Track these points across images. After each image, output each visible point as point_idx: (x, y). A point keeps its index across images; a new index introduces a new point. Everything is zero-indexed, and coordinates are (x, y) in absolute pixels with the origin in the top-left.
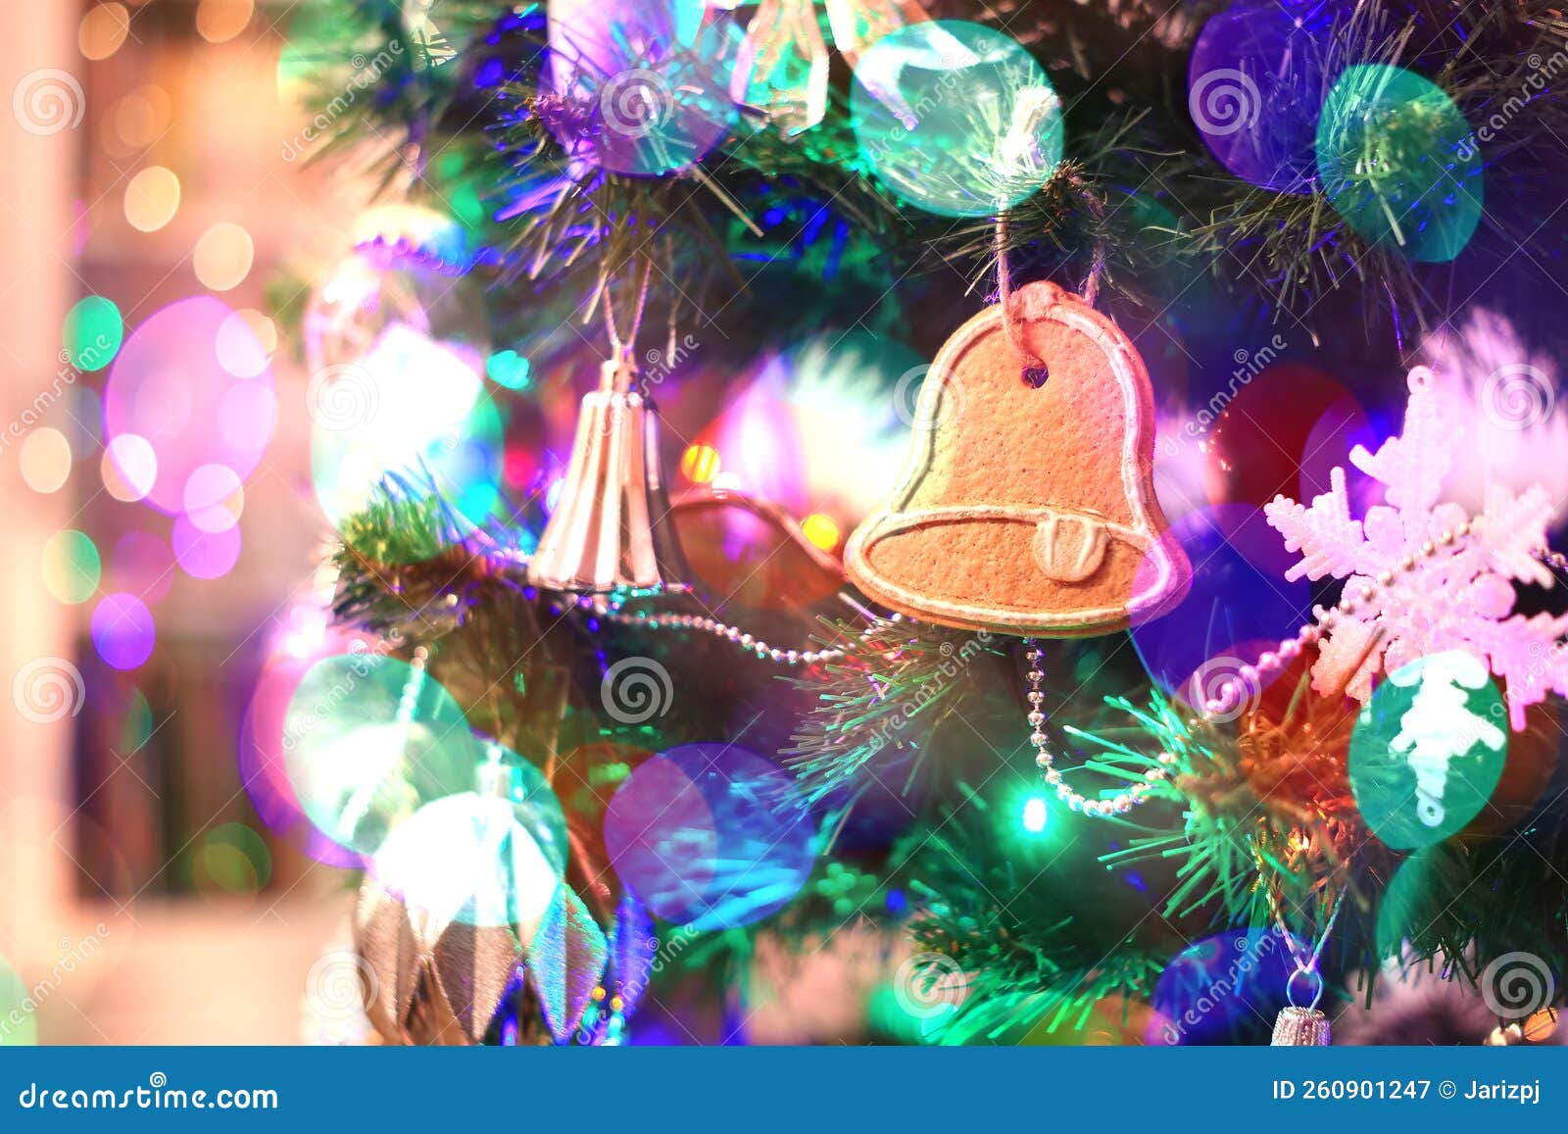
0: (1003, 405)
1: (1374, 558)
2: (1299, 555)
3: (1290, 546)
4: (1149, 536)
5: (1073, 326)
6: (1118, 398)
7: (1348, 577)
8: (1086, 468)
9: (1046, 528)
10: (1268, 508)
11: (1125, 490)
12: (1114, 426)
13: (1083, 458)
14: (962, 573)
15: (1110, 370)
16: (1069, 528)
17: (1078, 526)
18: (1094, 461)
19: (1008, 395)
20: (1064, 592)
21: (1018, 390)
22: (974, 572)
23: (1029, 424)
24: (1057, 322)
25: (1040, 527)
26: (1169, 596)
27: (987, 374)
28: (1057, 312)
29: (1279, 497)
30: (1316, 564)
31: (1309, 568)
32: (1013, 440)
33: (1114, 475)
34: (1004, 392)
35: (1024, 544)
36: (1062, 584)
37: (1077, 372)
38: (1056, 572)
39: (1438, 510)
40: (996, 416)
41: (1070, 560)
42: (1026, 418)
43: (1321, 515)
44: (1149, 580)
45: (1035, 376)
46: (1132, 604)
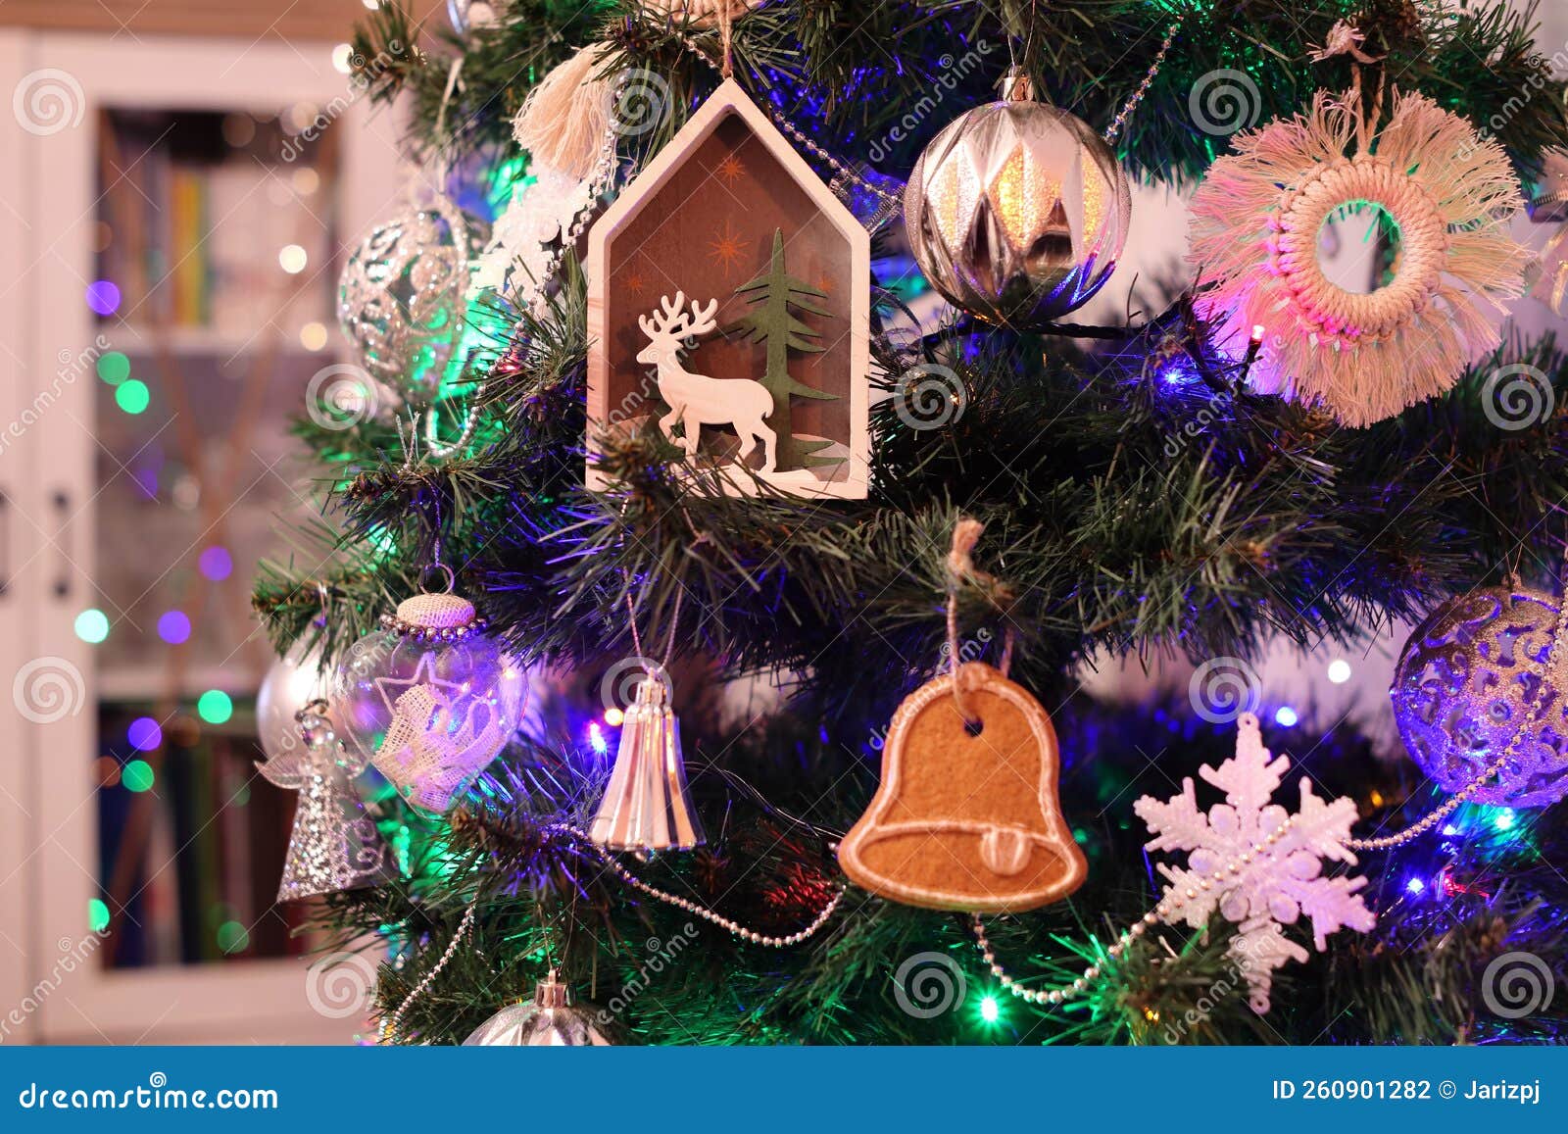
0: (952, 750)
1: (1216, 838)
2: (1158, 835)
3: (1151, 829)
4: (1062, 844)
5: (1002, 696)
6: (1036, 747)
7: (1193, 850)
8: (1015, 795)
9: (991, 838)
10: (1137, 804)
11: (1042, 809)
12: (1033, 766)
13: (1013, 789)
14: (932, 869)
15: (1029, 728)
16: (1007, 839)
17: (1012, 837)
18: (1020, 790)
19: (956, 742)
20: (1002, 883)
21: (962, 738)
22: (939, 870)
23: (973, 763)
24: (991, 693)
25: (985, 836)
26: (1075, 883)
27: (940, 727)
28: (992, 686)
29: (1145, 797)
30: (1170, 840)
31: (1166, 843)
32: (961, 776)
33: (1034, 800)
34: (953, 739)
35: (974, 850)
36: (1003, 877)
37: (1006, 728)
38: (1000, 869)
39: (1266, 809)
40: (948, 757)
41: (1009, 860)
42: (970, 759)
43: (1177, 810)
44: (1062, 872)
45: (974, 728)
46: (1053, 889)
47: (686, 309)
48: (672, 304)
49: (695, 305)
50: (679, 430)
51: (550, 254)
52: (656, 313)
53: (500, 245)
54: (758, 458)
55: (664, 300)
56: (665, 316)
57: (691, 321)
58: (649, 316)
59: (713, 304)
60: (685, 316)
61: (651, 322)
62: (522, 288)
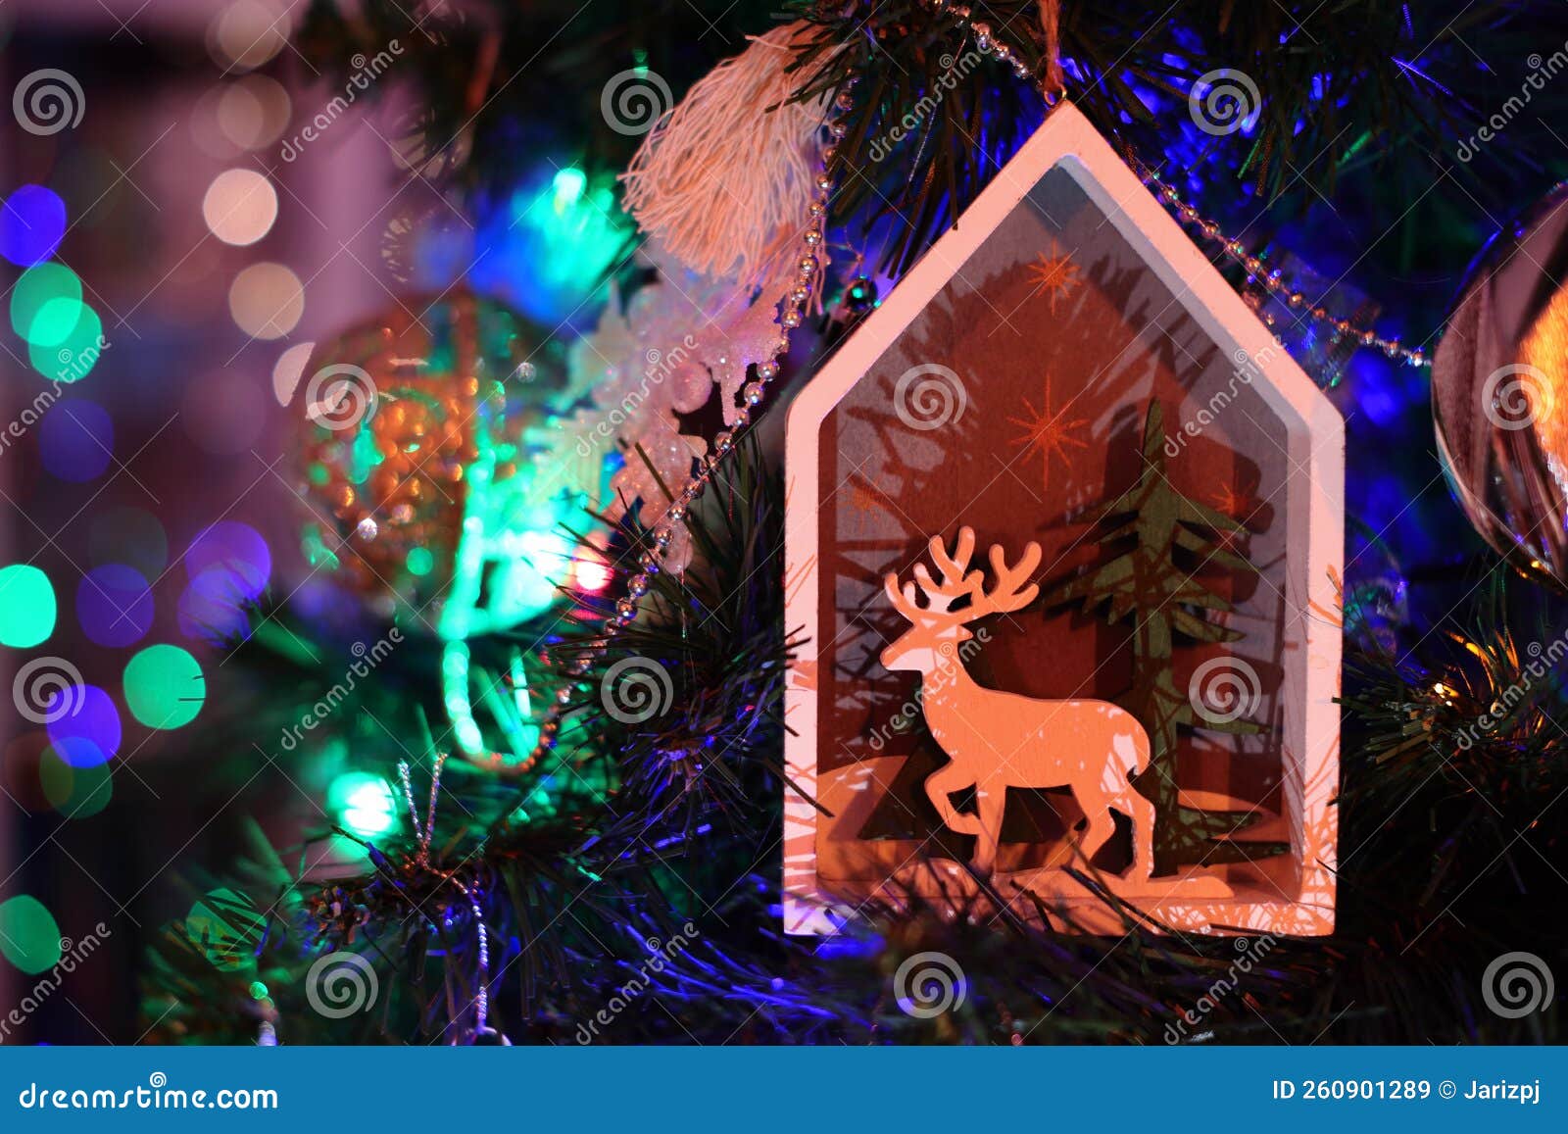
47: (980, 561)
48: (951, 552)
49: (997, 554)
50: (965, 801)
51: (698, 446)
52: (921, 571)
53: (585, 403)
54: (1117, 854)
55: (936, 546)
56: (938, 578)
57: (989, 586)
58: (907, 577)
59: (1034, 554)
60: (978, 576)
61: (910, 590)
62: (639, 502)
